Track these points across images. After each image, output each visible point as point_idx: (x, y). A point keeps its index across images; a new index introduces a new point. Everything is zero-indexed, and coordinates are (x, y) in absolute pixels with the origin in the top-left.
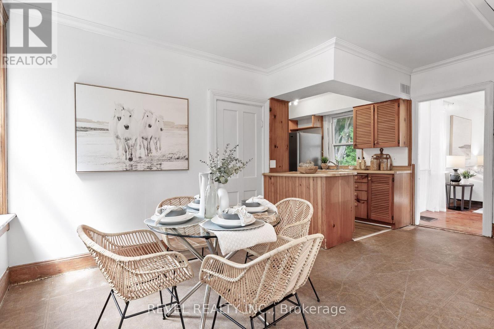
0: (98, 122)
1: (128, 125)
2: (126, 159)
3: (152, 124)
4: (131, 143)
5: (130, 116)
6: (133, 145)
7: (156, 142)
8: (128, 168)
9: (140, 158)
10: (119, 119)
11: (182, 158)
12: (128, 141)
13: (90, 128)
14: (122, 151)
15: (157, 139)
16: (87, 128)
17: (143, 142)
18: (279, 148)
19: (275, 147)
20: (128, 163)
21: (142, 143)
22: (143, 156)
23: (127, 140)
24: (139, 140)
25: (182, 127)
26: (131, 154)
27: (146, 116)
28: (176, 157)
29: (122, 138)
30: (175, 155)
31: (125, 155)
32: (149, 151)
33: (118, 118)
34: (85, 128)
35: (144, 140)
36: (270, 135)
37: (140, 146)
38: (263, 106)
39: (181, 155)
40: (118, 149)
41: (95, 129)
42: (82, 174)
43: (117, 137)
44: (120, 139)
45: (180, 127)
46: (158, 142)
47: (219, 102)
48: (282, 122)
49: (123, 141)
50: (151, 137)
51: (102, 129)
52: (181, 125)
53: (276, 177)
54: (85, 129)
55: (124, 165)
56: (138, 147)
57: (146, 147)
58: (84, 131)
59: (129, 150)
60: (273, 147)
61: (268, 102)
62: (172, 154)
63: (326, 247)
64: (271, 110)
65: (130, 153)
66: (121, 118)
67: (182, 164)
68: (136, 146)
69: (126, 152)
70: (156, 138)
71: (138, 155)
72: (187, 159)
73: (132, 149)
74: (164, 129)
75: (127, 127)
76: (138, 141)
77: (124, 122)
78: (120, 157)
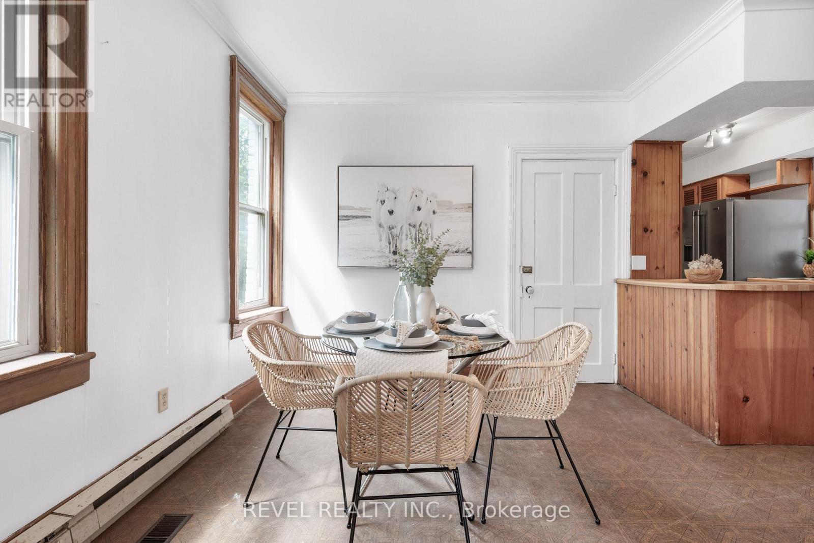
0: (361, 209)
1: (393, 209)
2: (390, 252)
3: (422, 206)
4: (395, 231)
5: (395, 198)
6: (398, 235)
7: (427, 230)
8: (392, 264)
9: (406, 250)
10: (383, 203)
11: (463, 252)
12: (393, 230)
13: (352, 216)
14: (385, 243)
15: (429, 225)
16: (349, 216)
17: (410, 230)
18: (655, 232)
19: (646, 230)
20: (392, 257)
21: (408, 232)
22: (409, 248)
23: (391, 228)
24: (406, 228)
25: (463, 207)
26: (396, 247)
27: (414, 196)
28: (455, 249)
29: (385, 226)
30: (453, 247)
31: (388, 247)
32: (417, 242)
33: (381, 202)
34: (347, 216)
35: (412, 228)
36: (632, 210)
37: (407, 235)
38: (617, 158)
39: (462, 247)
40: (381, 240)
41: (357, 217)
42: (344, 269)
43: (380, 225)
44: (383, 227)
45: (461, 208)
46: (430, 229)
47: (525, 163)
48: (663, 183)
49: (386, 229)
50: (421, 223)
51: (364, 216)
52: (462, 205)
53: (635, 286)
54: (347, 218)
55: (388, 260)
56: (404, 237)
57: (413, 237)
58: (346, 220)
59: (393, 239)
60: (640, 231)
61: (630, 148)
62: (449, 245)
63: (716, 439)
64: (634, 163)
65: (394, 245)
66: (384, 201)
67: (465, 260)
68: (402, 235)
69: (390, 243)
70: (426, 225)
71: (404, 248)
72: (471, 253)
73: (396, 240)
74: (438, 211)
75: (391, 212)
76: (404, 230)
77: (388, 206)
78: (383, 250)
